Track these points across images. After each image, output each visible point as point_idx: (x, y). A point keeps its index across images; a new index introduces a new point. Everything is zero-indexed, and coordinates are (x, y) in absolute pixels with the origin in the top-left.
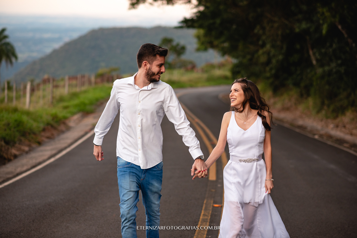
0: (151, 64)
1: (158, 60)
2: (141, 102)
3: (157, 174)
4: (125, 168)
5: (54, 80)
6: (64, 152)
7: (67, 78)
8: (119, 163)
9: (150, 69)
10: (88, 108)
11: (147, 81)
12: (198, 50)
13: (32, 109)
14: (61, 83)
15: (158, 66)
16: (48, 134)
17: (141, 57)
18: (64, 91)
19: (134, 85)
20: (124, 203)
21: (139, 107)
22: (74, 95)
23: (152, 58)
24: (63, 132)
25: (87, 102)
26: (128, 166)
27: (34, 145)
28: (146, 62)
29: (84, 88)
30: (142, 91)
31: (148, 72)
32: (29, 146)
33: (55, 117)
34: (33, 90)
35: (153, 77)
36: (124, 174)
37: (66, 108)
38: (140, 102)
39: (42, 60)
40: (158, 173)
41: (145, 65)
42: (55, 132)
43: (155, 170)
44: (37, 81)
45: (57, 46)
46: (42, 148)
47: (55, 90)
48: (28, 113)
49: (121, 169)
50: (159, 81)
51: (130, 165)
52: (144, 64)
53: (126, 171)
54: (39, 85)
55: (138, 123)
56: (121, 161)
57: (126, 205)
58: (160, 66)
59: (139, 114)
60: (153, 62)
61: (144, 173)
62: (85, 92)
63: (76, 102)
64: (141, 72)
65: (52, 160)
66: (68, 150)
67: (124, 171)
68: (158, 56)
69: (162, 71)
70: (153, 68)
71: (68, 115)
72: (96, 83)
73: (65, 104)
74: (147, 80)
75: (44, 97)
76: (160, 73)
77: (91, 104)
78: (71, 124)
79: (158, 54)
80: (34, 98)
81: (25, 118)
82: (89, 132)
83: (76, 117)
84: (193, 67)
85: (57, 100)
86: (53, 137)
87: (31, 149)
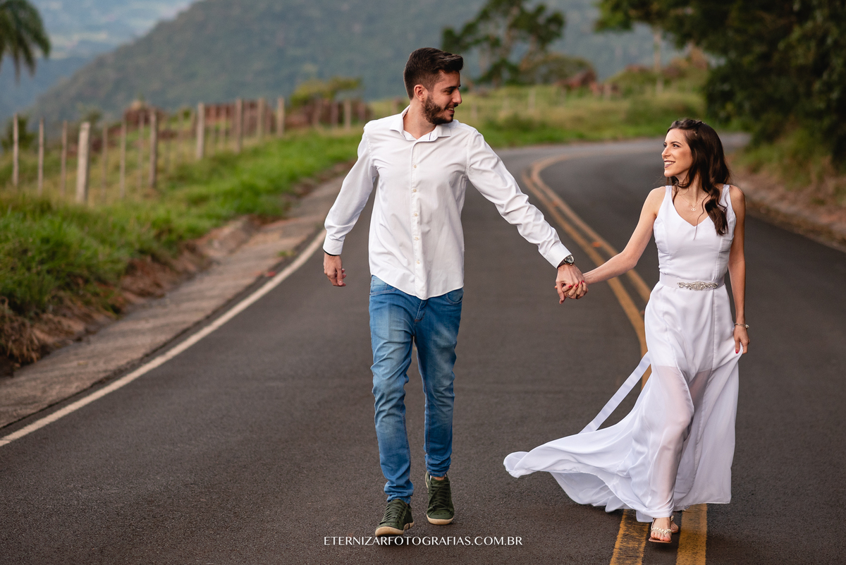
0: (430, 89)
1: (444, 80)
2: (418, 166)
3: (449, 313)
4: (383, 297)
5: (159, 117)
6: (193, 339)
7: (200, 108)
8: (374, 286)
9: (429, 100)
10: (266, 202)
11: (427, 123)
13: (92, 205)
14: (186, 126)
15: (445, 91)
16: (143, 283)
17: (412, 76)
18: (194, 151)
19: (403, 133)
20: (380, 364)
21: (415, 176)
22: (223, 163)
23: (431, 76)
24: (190, 277)
25: (262, 184)
26: (388, 292)
27: (100, 318)
28: (420, 88)
29: (249, 143)
30: (419, 145)
31: (427, 106)
32: (86, 318)
33: (164, 230)
34: (96, 146)
35: (439, 115)
36: (381, 308)
37: (198, 201)
38: (415, 167)
39: (125, 53)
40: (450, 311)
41: (420, 92)
42: (164, 277)
43: (445, 303)
44: (108, 119)
46: (124, 326)
47: (162, 146)
48: (82, 218)
49: (375, 298)
50: (452, 121)
51: (393, 290)
52: (417, 91)
53: (383, 301)
54: (114, 130)
55: (414, 209)
56: (377, 283)
57: (383, 368)
58: (450, 91)
59: (415, 191)
60: (433, 86)
61: (422, 309)
62: (256, 153)
63: (228, 183)
64: (414, 107)
65: (158, 362)
66: (206, 331)
67: (381, 302)
68: (442, 74)
69: (454, 101)
70: (435, 97)
71: (205, 224)
72: (288, 126)
73: (197, 190)
74: (427, 121)
75: (130, 167)
76: (451, 106)
77: (275, 190)
78: (214, 252)
79: (441, 68)
80: (99, 171)
81: (73, 233)
82: (271, 278)
83: (227, 230)
84: (588, 79)
85: (170, 179)
86: (158, 292)
87: (92, 328)
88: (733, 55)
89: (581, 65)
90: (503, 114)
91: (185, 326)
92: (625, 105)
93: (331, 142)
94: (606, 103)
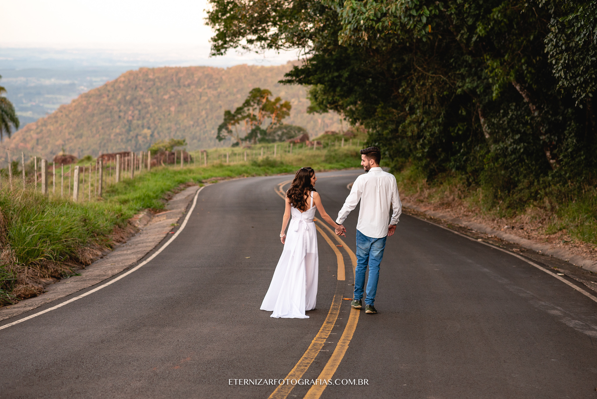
6: (154, 256)
10: (155, 203)
12: (311, 110)
16: (117, 237)
22: (129, 184)
25: (151, 194)
27: (106, 250)
29: (138, 174)
32: (101, 250)
37: (125, 202)
42: (123, 235)
45: (67, 100)
46: (115, 253)
62: (141, 179)
66: (157, 253)
71: (130, 213)
72: (153, 165)
73: (122, 197)
77: (157, 197)
78: (138, 225)
82: (173, 234)
83: (141, 215)
84: (305, 138)
85: (108, 192)
86: (123, 241)
87: (104, 254)
88: (378, 129)
89: (300, 129)
90: (260, 158)
91: (147, 252)
92: (325, 152)
93: (176, 173)
94: (315, 152)
